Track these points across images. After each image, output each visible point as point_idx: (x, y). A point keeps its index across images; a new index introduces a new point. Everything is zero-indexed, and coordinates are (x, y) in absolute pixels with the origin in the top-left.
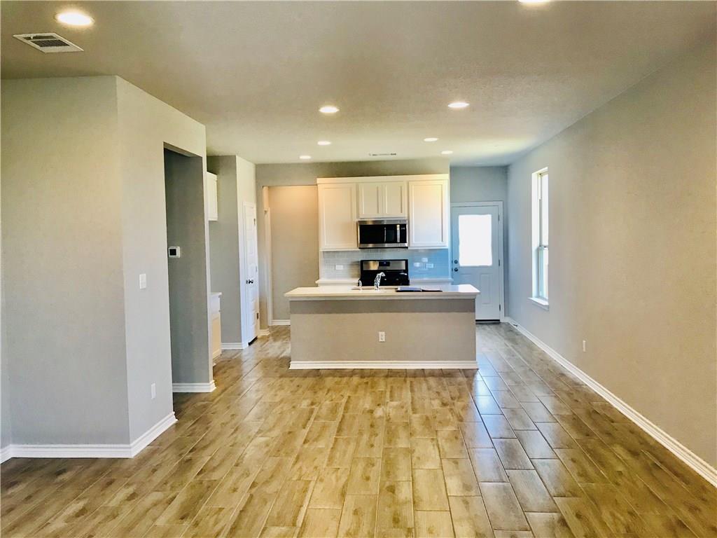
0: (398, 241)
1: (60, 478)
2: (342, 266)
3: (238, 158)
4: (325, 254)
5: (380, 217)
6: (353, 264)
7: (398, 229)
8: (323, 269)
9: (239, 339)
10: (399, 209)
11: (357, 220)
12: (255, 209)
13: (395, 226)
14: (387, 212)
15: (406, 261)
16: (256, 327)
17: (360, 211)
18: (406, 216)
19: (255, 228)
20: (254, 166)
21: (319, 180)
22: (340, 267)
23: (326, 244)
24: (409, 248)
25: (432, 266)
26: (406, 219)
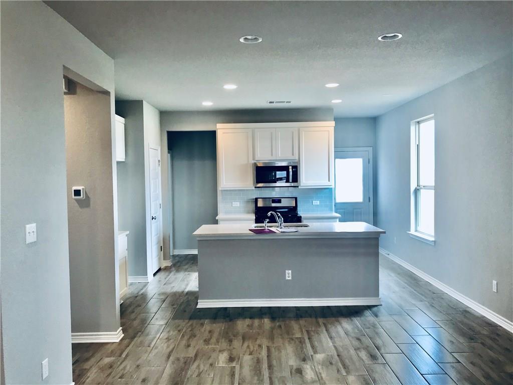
0: (291, 180)
2: (238, 203)
3: (144, 103)
4: (223, 193)
5: (273, 159)
6: (248, 202)
7: (291, 170)
8: (220, 206)
9: (144, 273)
11: (253, 162)
12: (159, 150)
13: (288, 167)
14: (280, 155)
15: (296, 198)
16: (160, 259)
18: (297, 158)
19: (160, 169)
20: (159, 112)
21: (219, 126)
22: (237, 204)
23: (226, 183)
24: (299, 187)
25: (318, 202)
26: (297, 161)
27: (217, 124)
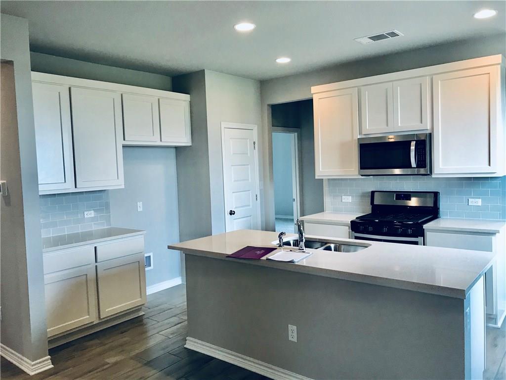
2: (351, 197)
3: (206, 72)
4: (331, 182)
8: (328, 200)
10: (419, 119)
11: (358, 138)
12: (256, 130)
13: (408, 144)
14: (400, 123)
15: (436, 194)
17: (363, 124)
18: (429, 127)
19: (255, 152)
21: (313, 89)
22: (348, 199)
23: (322, 169)
24: (433, 176)
25: (479, 202)
26: (428, 132)
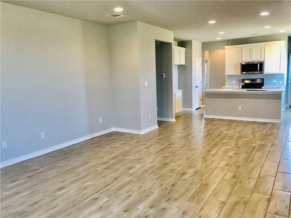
0: (258, 70)
1: (122, 136)
2: (235, 81)
3: (193, 42)
4: (228, 76)
5: (251, 61)
6: (239, 80)
7: (259, 66)
8: (227, 82)
9: (191, 107)
10: (260, 57)
11: (241, 62)
12: (201, 59)
13: (257, 64)
14: (255, 58)
15: (263, 79)
16: (200, 103)
17: (242, 59)
18: (263, 60)
19: (201, 67)
20: (202, 43)
21: (226, 47)
23: (228, 72)
24: (264, 74)
25: (276, 81)
26: (263, 61)
27: (225, 47)
